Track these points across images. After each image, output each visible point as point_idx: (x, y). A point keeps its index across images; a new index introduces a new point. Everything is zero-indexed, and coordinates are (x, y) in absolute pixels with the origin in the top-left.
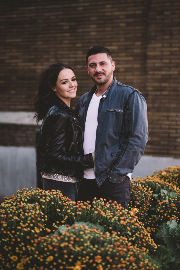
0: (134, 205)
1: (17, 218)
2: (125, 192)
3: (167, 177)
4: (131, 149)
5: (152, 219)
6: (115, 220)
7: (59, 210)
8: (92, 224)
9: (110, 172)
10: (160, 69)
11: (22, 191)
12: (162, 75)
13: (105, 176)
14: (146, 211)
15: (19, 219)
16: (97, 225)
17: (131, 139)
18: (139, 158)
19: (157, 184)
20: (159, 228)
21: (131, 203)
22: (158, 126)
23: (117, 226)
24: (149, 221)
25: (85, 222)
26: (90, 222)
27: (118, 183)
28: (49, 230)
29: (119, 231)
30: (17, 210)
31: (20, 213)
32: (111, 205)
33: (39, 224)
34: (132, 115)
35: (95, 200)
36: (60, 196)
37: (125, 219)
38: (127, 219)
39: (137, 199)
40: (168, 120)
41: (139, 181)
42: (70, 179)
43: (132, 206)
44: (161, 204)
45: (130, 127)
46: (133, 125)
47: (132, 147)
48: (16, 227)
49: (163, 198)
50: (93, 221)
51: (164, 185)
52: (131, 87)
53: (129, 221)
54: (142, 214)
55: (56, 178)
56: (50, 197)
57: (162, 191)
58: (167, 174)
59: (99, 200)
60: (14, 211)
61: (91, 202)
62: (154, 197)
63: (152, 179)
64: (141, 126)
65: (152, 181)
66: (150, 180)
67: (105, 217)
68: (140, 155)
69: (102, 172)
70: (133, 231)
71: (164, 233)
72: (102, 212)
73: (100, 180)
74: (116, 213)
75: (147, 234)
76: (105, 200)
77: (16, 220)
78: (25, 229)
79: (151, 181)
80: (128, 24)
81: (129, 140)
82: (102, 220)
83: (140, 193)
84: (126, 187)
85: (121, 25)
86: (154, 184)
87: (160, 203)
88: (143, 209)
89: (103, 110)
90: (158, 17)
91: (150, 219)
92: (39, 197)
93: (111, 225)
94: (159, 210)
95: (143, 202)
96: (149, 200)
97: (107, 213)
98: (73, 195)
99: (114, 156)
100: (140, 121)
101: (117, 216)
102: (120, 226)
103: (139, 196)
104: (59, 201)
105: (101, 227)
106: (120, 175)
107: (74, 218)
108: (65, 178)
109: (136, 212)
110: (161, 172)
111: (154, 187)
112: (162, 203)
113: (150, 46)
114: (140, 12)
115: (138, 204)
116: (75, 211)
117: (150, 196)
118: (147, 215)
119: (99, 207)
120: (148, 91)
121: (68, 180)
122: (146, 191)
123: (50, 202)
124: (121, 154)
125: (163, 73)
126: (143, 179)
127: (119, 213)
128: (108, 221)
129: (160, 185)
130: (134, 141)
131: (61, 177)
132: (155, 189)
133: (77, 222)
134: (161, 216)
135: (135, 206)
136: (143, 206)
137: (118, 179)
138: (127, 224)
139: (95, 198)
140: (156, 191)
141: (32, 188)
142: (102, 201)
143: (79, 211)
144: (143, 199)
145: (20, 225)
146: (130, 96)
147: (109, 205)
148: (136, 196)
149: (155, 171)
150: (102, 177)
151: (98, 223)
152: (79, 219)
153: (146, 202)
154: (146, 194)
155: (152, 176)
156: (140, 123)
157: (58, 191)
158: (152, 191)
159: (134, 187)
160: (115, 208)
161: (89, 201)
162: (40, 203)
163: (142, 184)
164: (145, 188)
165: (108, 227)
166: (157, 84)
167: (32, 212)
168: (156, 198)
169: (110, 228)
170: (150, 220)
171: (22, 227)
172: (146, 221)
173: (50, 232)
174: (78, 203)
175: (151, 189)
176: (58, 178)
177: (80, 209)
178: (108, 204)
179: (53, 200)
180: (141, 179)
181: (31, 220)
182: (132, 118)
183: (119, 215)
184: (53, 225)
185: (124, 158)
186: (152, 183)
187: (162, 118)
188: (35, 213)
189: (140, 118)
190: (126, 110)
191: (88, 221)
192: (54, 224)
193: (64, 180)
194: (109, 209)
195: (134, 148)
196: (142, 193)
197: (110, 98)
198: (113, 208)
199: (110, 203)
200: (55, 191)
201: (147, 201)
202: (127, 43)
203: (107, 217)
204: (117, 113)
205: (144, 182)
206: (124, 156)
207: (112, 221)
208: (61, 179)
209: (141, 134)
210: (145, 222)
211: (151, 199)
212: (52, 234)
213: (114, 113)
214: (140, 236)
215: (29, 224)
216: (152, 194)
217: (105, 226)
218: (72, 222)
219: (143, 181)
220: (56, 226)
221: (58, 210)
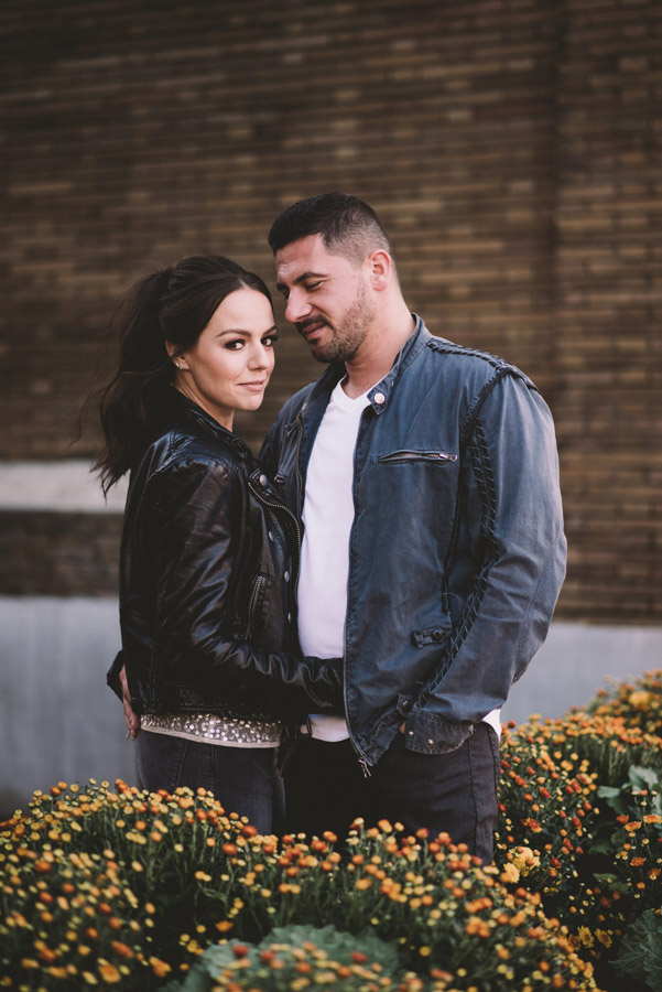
0: (520, 836)
1: (21, 922)
2: (475, 788)
3: (651, 714)
4: (494, 613)
5: (598, 891)
6: (444, 915)
7: (207, 878)
8: (347, 934)
9: (408, 708)
10: (608, 283)
11: (53, 795)
12: (619, 307)
13: (390, 725)
14: (573, 859)
15: (30, 927)
16: (369, 939)
17: (494, 570)
18: (529, 651)
19: (614, 743)
20: (631, 932)
21: (509, 829)
22: (608, 507)
23: (453, 941)
24: (585, 903)
25: (319, 925)
26: (339, 929)
27: (442, 752)
28: (163, 968)
29: (461, 966)
30: (27, 881)
31: (36, 898)
32: (426, 851)
33: (116, 944)
34: (493, 474)
35: (357, 828)
36: (213, 814)
37: (485, 908)
38: (494, 908)
39: (534, 812)
40: (646, 482)
41: (540, 733)
42: (250, 736)
43: (511, 839)
44: (636, 831)
45: (487, 523)
46: (499, 513)
47: (501, 606)
48: (17, 959)
49: (641, 807)
50: (352, 920)
51: (642, 750)
52: (488, 356)
53: (503, 920)
54: (554, 873)
55: (193, 732)
56: (165, 819)
57: (636, 772)
58: (651, 700)
59: (373, 832)
60: (9, 890)
61: (343, 835)
62: (605, 799)
63: (592, 726)
64: (535, 517)
65: (593, 731)
66: (584, 727)
67: (399, 904)
68: (532, 635)
69: (378, 712)
70: (523, 960)
71: (653, 956)
72: (388, 882)
73: (368, 743)
74: (449, 883)
75: (582, 968)
76: (400, 827)
77: (18, 928)
78: (55, 972)
79: (589, 735)
80: (480, 112)
81: (486, 575)
82: (388, 917)
83: (544, 785)
84: (479, 769)
85: (455, 115)
86: (600, 746)
87: (627, 827)
88: (556, 852)
89: (374, 455)
90: (596, 81)
91: (589, 892)
92: (121, 824)
93: (425, 938)
94: (625, 858)
95: (559, 821)
96: (582, 813)
97: (409, 884)
98: (263, 806)
99: (425, 645)
100: (531, 498)
101: (452, 897)
102: (466, 941)
103: (542, 797)
104: (209, 836)
105: (385, 947)
106: (450, 722)
107: (271, 910)
108: (233, 732)
109: (528, 864)
110: (629, 692)
111: (601, 758)
112: (638, 825)
113: (569, 193)
114: (526, 64)
115: (539, 830)
116: (273, 878)
117: (588, 797)
118: (575, 874)
119: (377, 859)
120: (564, 369)
121: (245, 740)
122: (572, 775)
123: (168, 840)
124: (454, 635)
125: (624, 297)
126: (558, 725)
127: (459, 884)
128: (413, 920)
129: (624, 751)
130: (508, 580)
131: (215, 729)
132: (608, 766)
133: (283, 925)
134: (634, 882)
135: (526, 841)
136: (558, 838)
137: (443, 738)
138: (493, 931)
139: (359, 821)
140: (610, 772)
141: (93, 781)
142: (389, 835)
143: (291, 879)
144: (559, 809)
145: (34, 954)
146: (486, 392)
147: (418, 847)
148: (528, 797)
149: (601, 688)
150: (377, 732)
151: (371, 930)
152: (290, 913)
153: (572, 823)
154: (570, 790)
155: (593, 711)
156: (528, 505)
157: (201, 791)
158: (594, 776)
159: (518, 760)
160: (444, 862)
161: (335, 833)
162: (125, 851)
163: (553, 746)
164: (565, 764)
165: (413, 948)
166: (598, 344)
167: (86, 893)
168: (611, 804)
169: (425, 951)
170: (588, 898)
171: (44, 962)
172: (573, 903)
173: (168, 973)
174: (288, 843)
175: (588, 767)
176: (200, 730)
177: (292, 871)
178: (411, 846)
179: (182, 832)
180: (549, 725)
181: (81, 931)
182: (494, 485)
183: (458, 892)
184: (182, 944)
185: (466, 652)
186: (594, 741)
187: (624, 475)
188: (102, 898)
189: (529, 485)
190: (468, 453)
191: (328, 923)
192: (185, 938)
193: (225, 739)
194: (417, 867)
195: (506, 607)
196: (555, 783)
197: (402, 407)
198: (434, 861)
199: (419, 841)
200: (191, 793)
201: (575, 817)
202: (480, 187)
203: (407, 905)
204: (434, 466)
205: (562, 738)
206: (467, 640)
207: (431, 923)
208: (214, 734)
209: (537, 549)
210: (569, 906)
211: (592, 811)
212: (176, 982)
213: (421, 464)
214: (552, 983)
215: (73, 945)
216: (593, 787)
217: (403, 941)
218: (260, 927)
219: (558, 732)
220: (192, 948)
221: (200, 875)
